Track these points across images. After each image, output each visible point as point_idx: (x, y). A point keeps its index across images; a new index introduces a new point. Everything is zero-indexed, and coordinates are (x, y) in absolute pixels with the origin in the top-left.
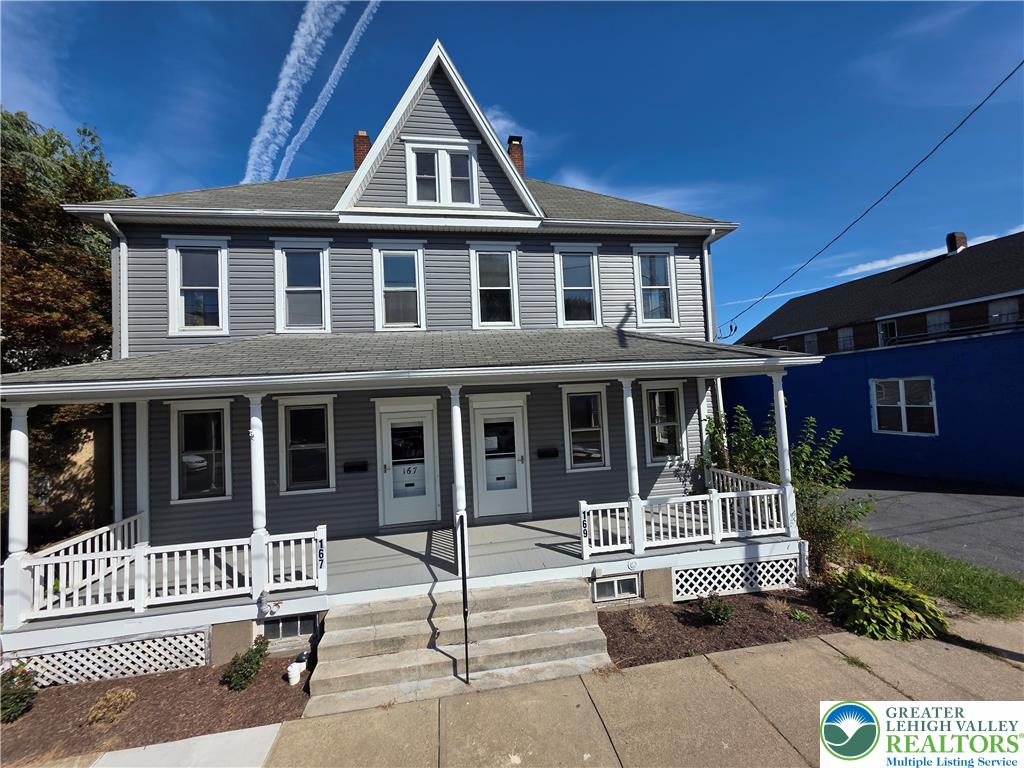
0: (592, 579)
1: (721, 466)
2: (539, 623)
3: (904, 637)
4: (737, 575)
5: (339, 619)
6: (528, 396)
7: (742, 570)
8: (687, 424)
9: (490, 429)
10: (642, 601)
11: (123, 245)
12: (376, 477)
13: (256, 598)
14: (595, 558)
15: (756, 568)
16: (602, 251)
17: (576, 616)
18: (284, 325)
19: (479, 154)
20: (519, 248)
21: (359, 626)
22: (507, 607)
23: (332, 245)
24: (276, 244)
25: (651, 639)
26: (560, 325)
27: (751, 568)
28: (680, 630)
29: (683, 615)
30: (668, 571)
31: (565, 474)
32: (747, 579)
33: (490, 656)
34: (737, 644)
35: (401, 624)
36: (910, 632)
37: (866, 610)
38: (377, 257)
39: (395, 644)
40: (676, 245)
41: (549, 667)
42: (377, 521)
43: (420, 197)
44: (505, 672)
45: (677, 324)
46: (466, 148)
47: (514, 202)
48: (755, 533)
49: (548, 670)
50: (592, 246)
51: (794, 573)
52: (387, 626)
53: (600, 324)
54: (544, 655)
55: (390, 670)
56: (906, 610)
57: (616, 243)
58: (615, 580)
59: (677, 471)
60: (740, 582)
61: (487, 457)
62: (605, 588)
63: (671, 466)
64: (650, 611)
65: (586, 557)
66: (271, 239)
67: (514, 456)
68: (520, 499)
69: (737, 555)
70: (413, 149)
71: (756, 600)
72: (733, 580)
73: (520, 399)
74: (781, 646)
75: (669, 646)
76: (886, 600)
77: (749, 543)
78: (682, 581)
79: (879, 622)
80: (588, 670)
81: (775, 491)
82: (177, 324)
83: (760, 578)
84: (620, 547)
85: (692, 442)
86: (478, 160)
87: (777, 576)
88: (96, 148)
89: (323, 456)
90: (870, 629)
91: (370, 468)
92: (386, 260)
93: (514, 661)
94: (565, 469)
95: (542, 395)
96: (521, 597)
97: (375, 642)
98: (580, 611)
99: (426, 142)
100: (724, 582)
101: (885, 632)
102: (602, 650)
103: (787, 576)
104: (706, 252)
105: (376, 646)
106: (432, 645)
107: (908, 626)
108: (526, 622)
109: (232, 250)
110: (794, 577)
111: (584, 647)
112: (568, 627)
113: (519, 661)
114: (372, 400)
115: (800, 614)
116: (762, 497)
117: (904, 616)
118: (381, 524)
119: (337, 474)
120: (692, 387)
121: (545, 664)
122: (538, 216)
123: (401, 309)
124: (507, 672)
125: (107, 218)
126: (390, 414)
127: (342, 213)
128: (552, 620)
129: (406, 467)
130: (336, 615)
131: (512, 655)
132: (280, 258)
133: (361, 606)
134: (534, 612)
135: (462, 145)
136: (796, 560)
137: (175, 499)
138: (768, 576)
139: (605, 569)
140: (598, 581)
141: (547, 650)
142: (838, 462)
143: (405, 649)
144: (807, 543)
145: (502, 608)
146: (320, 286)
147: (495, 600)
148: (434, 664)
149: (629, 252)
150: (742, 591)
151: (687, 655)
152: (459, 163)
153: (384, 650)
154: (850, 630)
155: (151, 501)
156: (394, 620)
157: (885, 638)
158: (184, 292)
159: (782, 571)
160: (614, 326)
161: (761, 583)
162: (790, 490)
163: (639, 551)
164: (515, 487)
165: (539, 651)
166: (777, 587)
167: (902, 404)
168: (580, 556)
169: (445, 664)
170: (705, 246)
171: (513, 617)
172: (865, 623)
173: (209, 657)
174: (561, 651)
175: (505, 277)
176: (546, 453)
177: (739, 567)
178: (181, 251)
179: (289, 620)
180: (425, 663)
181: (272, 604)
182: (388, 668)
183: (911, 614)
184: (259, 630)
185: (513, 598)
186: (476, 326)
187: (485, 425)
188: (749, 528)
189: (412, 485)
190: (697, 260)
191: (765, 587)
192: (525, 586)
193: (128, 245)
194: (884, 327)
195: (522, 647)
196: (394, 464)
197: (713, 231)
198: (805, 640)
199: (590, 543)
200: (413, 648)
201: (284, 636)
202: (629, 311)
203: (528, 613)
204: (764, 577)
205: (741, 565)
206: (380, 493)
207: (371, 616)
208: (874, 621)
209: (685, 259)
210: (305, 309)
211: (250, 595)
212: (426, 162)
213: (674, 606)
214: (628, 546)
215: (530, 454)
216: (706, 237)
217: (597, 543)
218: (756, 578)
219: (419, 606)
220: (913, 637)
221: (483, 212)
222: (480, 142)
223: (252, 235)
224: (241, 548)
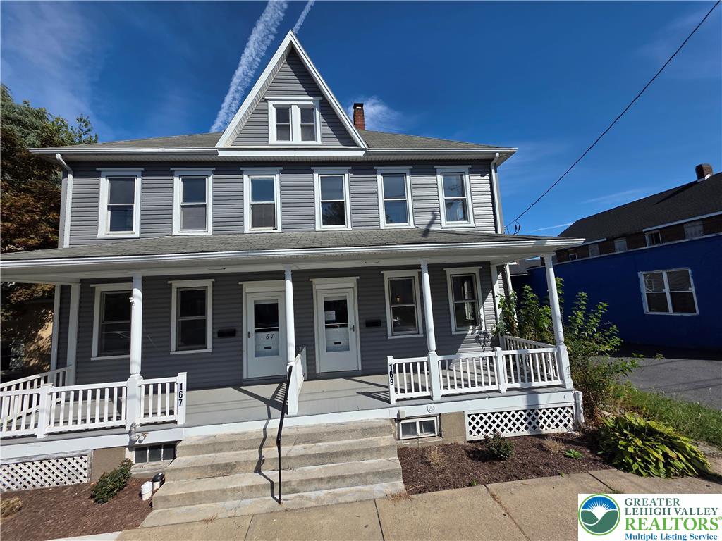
0: (398, 420)
1: (513, 334)
2: (347, 454)
3: (668, 474)
4: (522, 419)
5: (188, 446)
6: (357, 279)
7: (525, 415)
8: (484, 301)
9: (329, 306)
10: (440, 439)
11: (70, 176)
12: (242, 341)
13: (128, 429)
14: (399, 403)
15: (537, 414)
16: (412, 172)
17: (379, 449)
18: (178, 228)
19: (321, 107)
20: (350, 172)
21: (203, 454)
22: (324, 441)
23: (215, 173)
24: (175, 173)
25: (442, 471)
26: (382, 227)
27: (532, 414)
28: (468, 463)
29: (473, 452)
30: (461, 415)
31: (388, 340)
32: (530, 423)
33: (302, 481)
34: (515, 476)
35: (237, 452)
36: (672, 470)
37: (631, 450)
38: (247, 180)
39: (228, 469)
40: (470, 166)
41: (351, 492)
42: (242, 375)
43: (278, 138)
44: (313, 494)
45: (472, 224)
46: (311, 103)
47: (348, 141)
48: (534, 384)
49: (350, 494)
50: (406, 169)
51: (571, 419)
52: (226, 453)
53: (412, 226)
54: (348, 481)
55: (218, 490)
56: (667, 450)
57: (424, 166)
58: (417, 421)
59: (477, 337)
60: (524, 426)
61: (327, 327)
62: (409, 428)
63: (472, 334)
64: (445, 448)
65: (393, 401)
66: (172, 169)
67: (347, 326)
68: (352, 359)
69: (520, 402)
70: (274, 105)
71: (537, 441)
72: (518, 424)
73: (351, 282)
74: (554, 479)
75: (457, 477)
76: (649, 441)
77: (531, 393)
78: (474, 423)
79: (644, 461)
80: (383, 495)
81: (550, 350)
82: (103, 227)
83: (542, 422)
84: (421, 394)
85: (490, 312)
86: (321, 111)
87: (557, 421)
88: (89, 130)
89: (205, 322)
90: (635, 466)
91: (238, 334)
92: (253, 182)
93: (322, 486)
94: (387, 336)
95: (368, 277)
96: (336, 432)
97: (212, 466)
98: (382, 445)
99: (283, 100)
100: (510, 425)
101: (649, 469)
102: (398, 478)
103: (565, 421)
104: (493, 171)
105: (212, 469)
106: (258, 470)
107: (671, 465)
108: (336, 453)
109: (144, 178)
110: (571, 423)
111: (382, 475)
112: (372, 459)
113: (327, 486)
114: (240, 283)
115: (574, 452)
116: (540, 354)
117: (665, 455)
118: (245, 377)
119: (213, 338)
120: (486, 271)
121: (348, 489)
122: (363, 147)
123: (263, 217)
124: (315, 495)
125: (59, 156)
126: (253, 294)
127: (220, 149)
128: (358, 451)
129: (266, 334)
130: (187, 444)
131: (321, 480)
132: (178, 184)
133: (209, 437)
134: (345, 445)
135: (309, 101)
136: (572, 408)
137: (94, 356)
138: (549, 421)
139: (408, 411)
140: (403, 422)
141: (350, 476)
142: (608, 330)
143: (236, 473)
144: (581, 393)
145: (320, 441)
146: (205, 201)
147: (314, 434)
148: (255, 486)
149: (434, 172)
150: (526, 433)
151: (470, 485)
152: (307, 114)
153: (218, 473)
154: (618, 467)
155: (77, 358)
156: (232, 449)
157: (649, 475)
158: (109, 208)
159: (561, 417)
160: (423, 227)
161: (542, 427)
162: (564, 349)
163: (437, 397)
164: (348, 350)
165: (343, 477)
166: (556, 430)
167: (667, 290)
168: (389, 401)
169: (264, 486)
170: (492, 166)
171: (327, 448)
172: (631, 461)
173: (90, 476)
174: (363, 478)
175: (341, 192)
176: (372, 324)
177: (523, 413)
178: (109, 179)
179: (155, 447)
180: (247, 485)
181: (140, 434)
182: (216, 488)
183: (672, 454)
184: (131, 455)
185: (329, 433)
186: (318, 228)
187: (325, 302)
188: (530, 380)
189: (270, 348)
190: (487, 177)
191: (546, 430)
192: (341, 424)
193: (74, 176)
194: (651, 236)
195: (330, 474)
196: (256, 331)
197: (498, 154)
198: (577, 475)
199: (396, 390)
200: (242, 472)
201: (150, 461)
202: (435, 216)
203: (340, 446)
204: (545, 422)
205: (525, 411)
206: (245, 353)
207: (214, 445)
208: (639, 460)
209: (478, 176)
210: (194, 218)
211: (124, 427)
212: (283, 114)
213: (468, 444)
214: (427, 393)
215: (360, 324)
216: (492, 160)
217: (402, 391)
218: (538, 423)
219: (253, 438)
220: (676, 475)
221: (324, 146)
222: (321, 99)
223: (158, 167)
224: (120, 389)
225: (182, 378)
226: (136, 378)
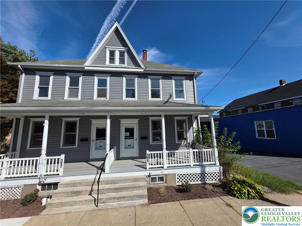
0: (149, 176)
1: (200, 143)
2: (127, 188)
3: (248, 198)
4: (198, 177)
5: (63, 184)
6: (139, 120)
7: (200, 175)
8: (189, 130)
9: (127, 130)
10: (166, 184)
11: (24, 74)
12: (90, 143)
13: (39, 177)
14: (150, 169)
15: (205, 175)
16: (162, 79)
17: (139, 187)
18: (67, 97)
19: (127, 51)
20: (138, 77)
21: (69, 187)
22: (118, 183)
23: (83, 75)
24: (67, 75)
25: (164, 196)
26: (150, 99)
27: (203, 175)
28: (175, 193)
29: (178, 189)
30: (175, 174)
31: (150, 145)
32: (202, 179)
33: (107, 198)
34: (192, 198)
35: (83, 187)
36: (250, 196)
37: (236, 189)
38: (96, 79)
39: (78, 193)
40: (185, 77)
41: (126, 203)
42: (89, 157)
43: (110, 63)
44: (111, 204)
45: (186, 100)
46: (124, 50)
47: (137, 65)
48: (204, 163)
49: (126, 204)
50: (160, 77)
51: (218, 177)
52: (78, 187)
53: (162, 99)
54: (126, 199)
55: (73, 201)
56: (249, 189)
57: (167, 76)
58: (157, 177)
59: (186, 145)
60: (199, 180)
61: (125, 139)
62: (153, 179)
63: (184, 143)
64: (167, 188)
65: (148, 169)
66: (66, 73)
67: (133, 138)
68: (135, 152)
69: (198, 170)
70: (109, 50)
71: (203, 185)
72: (197, 179)
73: (136, 121)
74: (206, 199)
75: (169, 198)
76: (243, 185)
77: (203, 167)
78: (180, 178)
79: (240, 193)
80: (139, 204)
81: (211, 150)
82: (36, 95)
83: (206, 178)
84: (159, 166)
85: (190, 136)
86: (127, 53)
87: (212, 178)
88: (34, 55)
89: (75, 135)
90: (237, 195)
91: (88, 140)
92: (98, 79)
93: (115, 200)
94: (150, 143)
95: (143, 119)
96: (123, 180)
97: (71, 192)
98: (141, 185)
99: (112, 48)
100: (194, 179)
101: (242, 196)
102: (146, 198)
103: (216, 178)
104: (194, 79)
105: (71, 193)
106: (90, 194)
107: (250, 194)
108: (122, 188)
109: (54, 76)
110: (218, 179)
111: (140, 197)
112: (137, 190)
113: (117, 201)
114: (91, 120)
115: (216, 190)
116: (207, 151)
117: (248, 191)
118: (90, 158)
119: (78, 142)
120: (190, 118)
121: (125, 202)
122: (143, 68)
123: (102, 93)
125: (19, 66)
126: (96, 124)
127: (85, 66)
128: (131, 188)
129: (100, 141)
130: (63, 183)
131: (115, 198)
132: (68, 79)
133: (72, 181)
134: (126, 185)
135: (123, 49)
136: (218, 173)
137: (28, 148)
138: (209, 178)
139: (153, 173)
140: (151, 177)
141: (127, 197)
142: (236, 143)
143: (81, 195)
144: (222, 167)
145: (117, 183)
146: (78, 86)
147: (114, 181)
148: (88, 200)
149: (171, 79)
150: (200, 182)
151: (173, 201)
152: (122, 54)
153: (74, 195)
154: (231, 195)
155: (21, 148)
156: (81, 186)
157: (242, 198)
158: (39, 87)
159: (214, 176)
160: (166, 100)
161: (207, 180)
162: (216, 149)
163: (165, 167)
164: (134, 148)
165: (124, 197)
166: (212, 182)
167: (265, 129)
168: (146, 169)
169: (92, 200)
170: (194, 77)
171: (119, 186)
172: (236, 193)
173: (21, 196)
174: (131, 198)
175: (133, 85)
176: (144, 138)
177: (199, 175)
178: (40, 76)
179: (49, 185)
180: (85, 199)
181: (44, 179)
182: (72, 201)
183: (251, 190)
184: (39, 188)
185: (120, 180)
186: (124, 99)
187: (125, 129)
188: (203, 162)
189: (102, 146)
190: (192, 82)
191: (207, 182)
192: (126, 177)
193: (25, 74)
194: (262, 107)
195: (119, 196)
196: (96, 139)
197: (196, 73)
198: (215, 198)
199: (149, 164)
200: (84, 195)
201: (47, 190)
202: (171, 96)
203: (124, 185)
204: (208, 178)
205: (200, 174)
206: (91, 148)
207: (73, 184)
208: (239, 192)
209: (188, 81)
210: (73, 93)
211: (37, 176)
212: (112, 53)
213: (178, 187)
214: (162, 166)
215: (139, 138)
216: (194, 75)
217: (152, 165)
218: (205, 179)
219: (90, 181)
220: (252, 198)
221: (128, 67)
222: (128, 48)
223: (60, 72)
224: (37, 160)
225: (63, 157)
226: (44, 156)
